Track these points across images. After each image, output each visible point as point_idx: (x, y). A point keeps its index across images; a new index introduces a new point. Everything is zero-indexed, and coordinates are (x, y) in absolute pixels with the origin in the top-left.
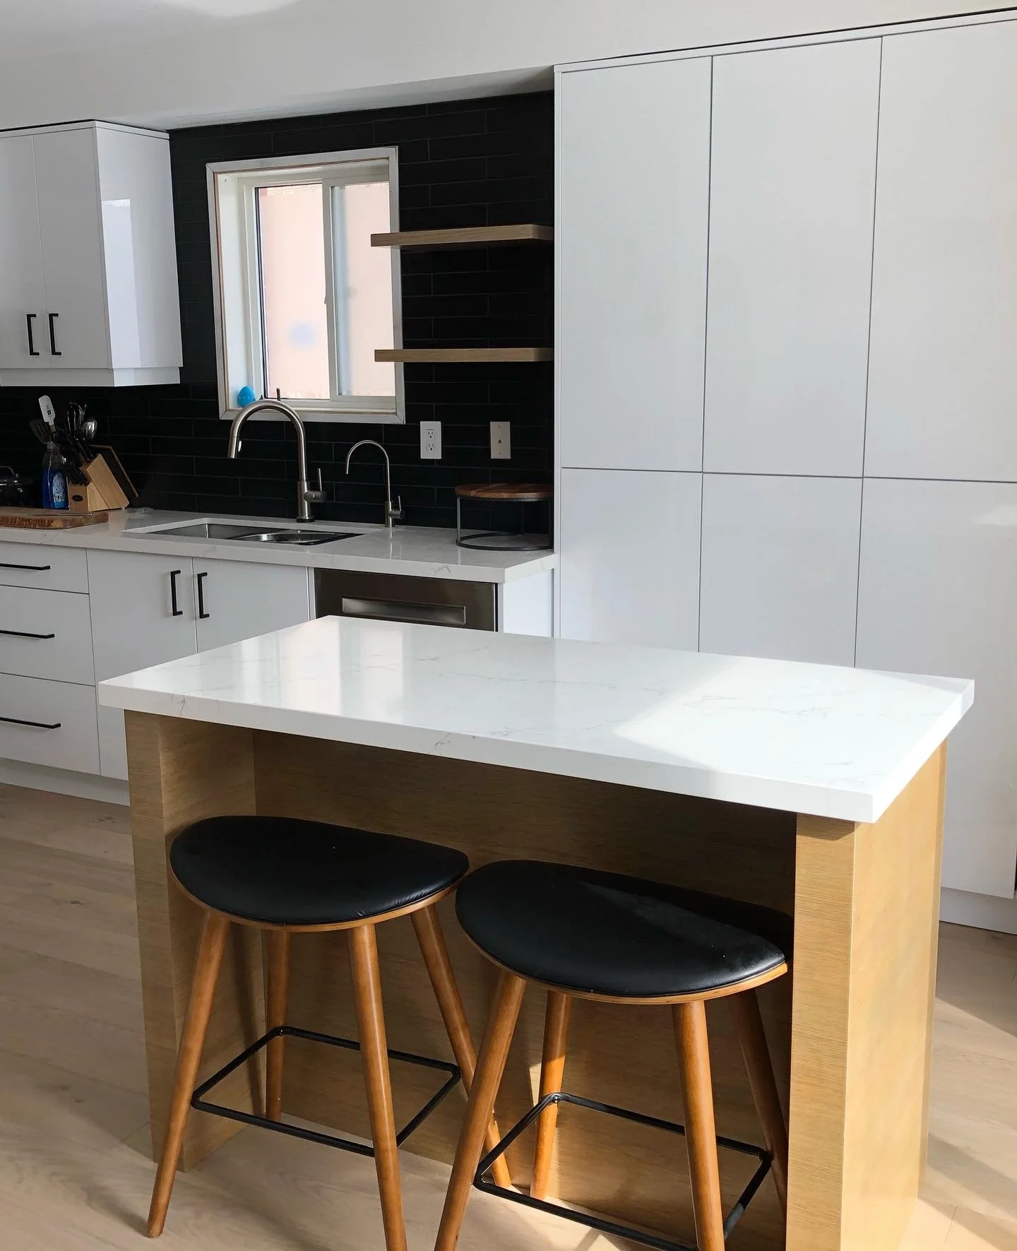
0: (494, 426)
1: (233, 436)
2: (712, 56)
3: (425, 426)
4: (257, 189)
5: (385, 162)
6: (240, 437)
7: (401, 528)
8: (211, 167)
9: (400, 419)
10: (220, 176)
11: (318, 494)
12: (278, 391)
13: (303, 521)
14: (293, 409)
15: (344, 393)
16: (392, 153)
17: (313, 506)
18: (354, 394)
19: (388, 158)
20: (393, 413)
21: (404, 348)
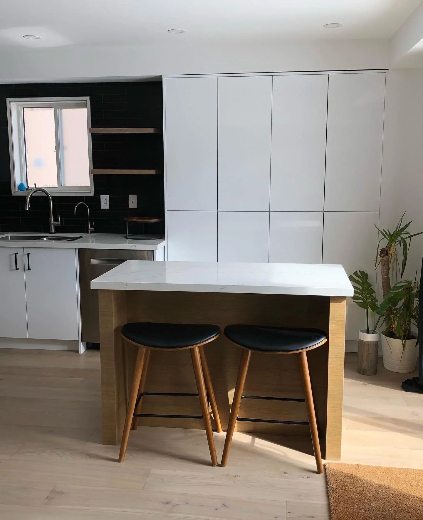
0: (130, 196)
1: (27, 202)
2: (218, 77)
3: (102, 197)
4: (23, 108)
5: (85, 102)
6: (29, 202)
7: (94, 235)
8: (8, 100)
9: (92, 194)
10: (12, 103)
11: (59, 223)
12: (35, 184)
13: (52, 233)
14: (48, 191)
15: (63, 185)
16: (88, 99)
17: (56, 228)
18: (66, 185)
19: (86, 101)
20: (89, 192)
21: (93, 169)
